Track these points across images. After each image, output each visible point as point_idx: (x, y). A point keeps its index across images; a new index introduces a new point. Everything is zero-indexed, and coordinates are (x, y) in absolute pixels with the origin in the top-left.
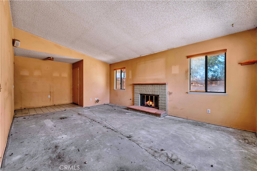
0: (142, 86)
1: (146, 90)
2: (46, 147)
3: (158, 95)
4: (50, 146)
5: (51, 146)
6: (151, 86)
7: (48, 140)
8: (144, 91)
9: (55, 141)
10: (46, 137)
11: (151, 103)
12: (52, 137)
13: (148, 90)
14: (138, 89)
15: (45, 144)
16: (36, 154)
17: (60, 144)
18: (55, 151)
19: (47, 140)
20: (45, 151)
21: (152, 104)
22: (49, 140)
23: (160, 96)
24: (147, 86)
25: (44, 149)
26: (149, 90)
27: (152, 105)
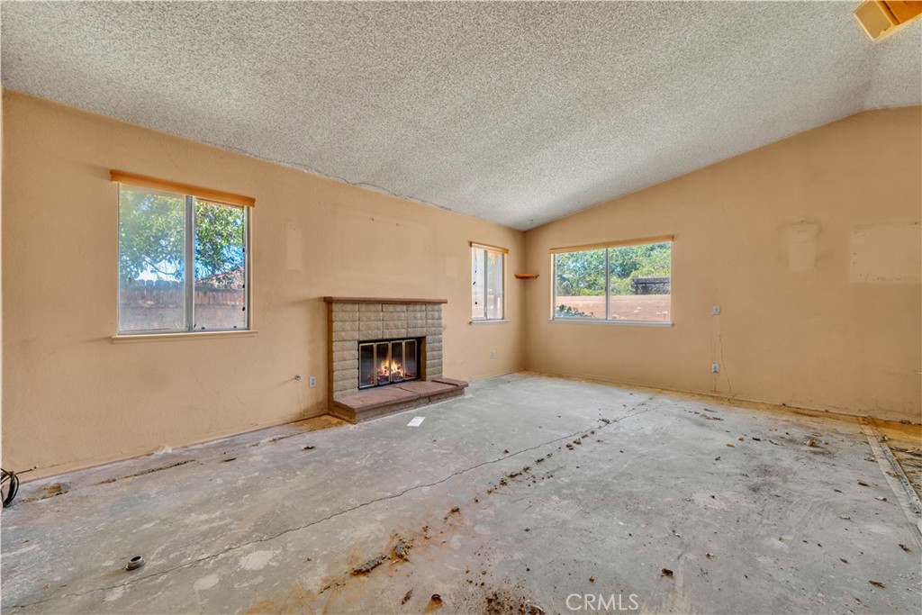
0: (373, 307)
1: (387, 325)
2: (781, 506)
3: (424, 338)
4: (771, 500)
5: (766, 497)
6: (404, 307)
7: (765, 521)
8: (378, 329)
9: (745, 504)
10: (763, 537)
11: (395, 367)
12: (741, 523)
13: (396, 322)
14: (354, 321)
15: (780, 515)
16: (819, 507)
17: (740, 488)
18: (764, 485)
19: (768, 524)
20: (791, 499)
21: (398, 368)
22: (759, 518)
23: (429, 339)
24: (391, 308)
25: (793, 505)
26: (399, 323)
27: (399, 373)
